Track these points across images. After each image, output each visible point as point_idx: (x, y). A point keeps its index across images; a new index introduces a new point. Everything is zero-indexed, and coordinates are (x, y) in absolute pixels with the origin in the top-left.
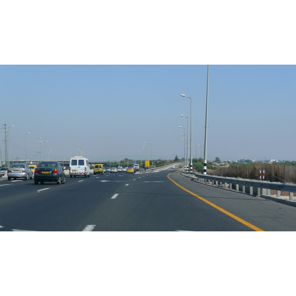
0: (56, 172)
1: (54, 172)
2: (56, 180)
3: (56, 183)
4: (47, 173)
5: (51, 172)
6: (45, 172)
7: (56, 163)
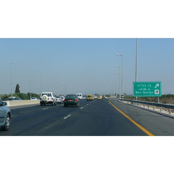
0: (76, 100)
1: (75, 100)
2: (76, 105)
3: (76, 106)
4: (71, 101)
5: (73, 100)
6: (70, 101)
7: (76, 95)
